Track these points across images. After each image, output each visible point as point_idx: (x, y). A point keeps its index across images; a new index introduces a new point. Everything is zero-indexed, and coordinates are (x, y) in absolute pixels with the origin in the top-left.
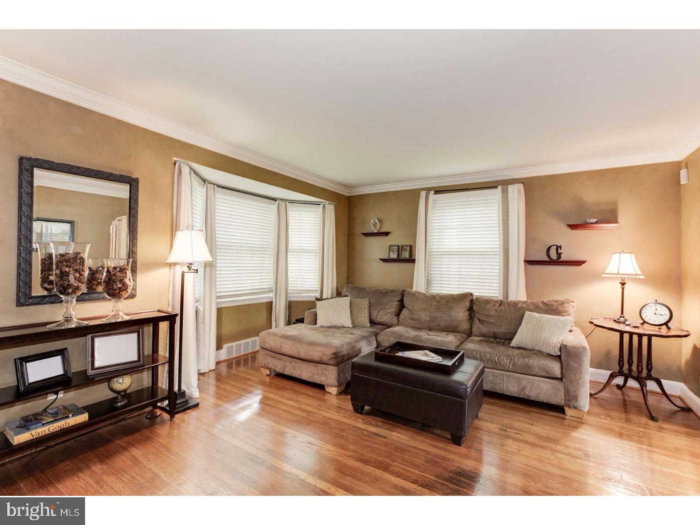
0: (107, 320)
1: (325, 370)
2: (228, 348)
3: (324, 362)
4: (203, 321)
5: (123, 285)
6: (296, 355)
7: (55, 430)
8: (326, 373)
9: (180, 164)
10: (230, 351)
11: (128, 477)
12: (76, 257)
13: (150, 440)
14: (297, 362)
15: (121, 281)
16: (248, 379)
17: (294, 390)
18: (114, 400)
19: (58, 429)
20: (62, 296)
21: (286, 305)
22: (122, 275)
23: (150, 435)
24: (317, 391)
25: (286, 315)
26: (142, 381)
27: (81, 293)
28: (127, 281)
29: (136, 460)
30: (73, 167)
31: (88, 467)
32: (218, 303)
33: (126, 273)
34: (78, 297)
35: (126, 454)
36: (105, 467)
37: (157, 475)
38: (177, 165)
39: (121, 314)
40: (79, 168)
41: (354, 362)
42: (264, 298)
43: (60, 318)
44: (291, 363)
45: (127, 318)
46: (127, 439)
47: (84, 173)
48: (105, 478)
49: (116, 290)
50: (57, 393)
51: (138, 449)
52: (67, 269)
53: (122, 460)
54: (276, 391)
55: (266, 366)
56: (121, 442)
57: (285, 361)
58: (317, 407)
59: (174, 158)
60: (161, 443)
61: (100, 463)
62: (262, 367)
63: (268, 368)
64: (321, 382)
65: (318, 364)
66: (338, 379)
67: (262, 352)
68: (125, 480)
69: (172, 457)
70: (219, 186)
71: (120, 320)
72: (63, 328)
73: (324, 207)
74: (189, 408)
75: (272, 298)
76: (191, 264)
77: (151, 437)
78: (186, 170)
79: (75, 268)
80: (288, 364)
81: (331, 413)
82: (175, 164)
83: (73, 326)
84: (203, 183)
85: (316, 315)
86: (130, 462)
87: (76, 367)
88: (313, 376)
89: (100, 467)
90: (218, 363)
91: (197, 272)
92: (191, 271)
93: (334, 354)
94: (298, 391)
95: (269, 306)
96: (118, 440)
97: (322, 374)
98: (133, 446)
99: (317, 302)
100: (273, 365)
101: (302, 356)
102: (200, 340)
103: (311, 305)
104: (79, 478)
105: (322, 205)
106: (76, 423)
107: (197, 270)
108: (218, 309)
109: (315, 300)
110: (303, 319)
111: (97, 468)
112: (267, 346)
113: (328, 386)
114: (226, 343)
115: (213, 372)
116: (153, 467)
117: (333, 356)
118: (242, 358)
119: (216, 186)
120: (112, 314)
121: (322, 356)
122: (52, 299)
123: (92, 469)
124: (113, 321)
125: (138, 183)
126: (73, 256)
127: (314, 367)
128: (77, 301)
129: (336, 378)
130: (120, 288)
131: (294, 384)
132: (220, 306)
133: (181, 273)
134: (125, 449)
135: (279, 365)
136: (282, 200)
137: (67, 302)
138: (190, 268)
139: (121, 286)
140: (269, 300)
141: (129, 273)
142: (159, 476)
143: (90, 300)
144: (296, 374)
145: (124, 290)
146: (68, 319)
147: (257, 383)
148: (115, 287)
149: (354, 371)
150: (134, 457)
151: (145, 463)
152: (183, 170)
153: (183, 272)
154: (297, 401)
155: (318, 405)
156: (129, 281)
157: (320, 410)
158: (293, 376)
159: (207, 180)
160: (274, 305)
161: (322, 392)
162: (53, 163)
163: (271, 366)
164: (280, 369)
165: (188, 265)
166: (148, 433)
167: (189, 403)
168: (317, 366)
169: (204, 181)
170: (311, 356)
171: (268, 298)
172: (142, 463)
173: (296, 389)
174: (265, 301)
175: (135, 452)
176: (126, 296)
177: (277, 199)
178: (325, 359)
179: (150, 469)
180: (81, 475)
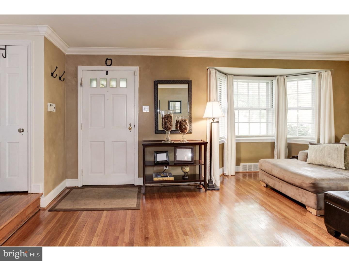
0: (180, 142)
1: (305, 194)
2: (243, 166)
3: (303, 187)
4: (227, 148)
5: (185, 127)
6: (282, 178)
7: (164, 180)
8: (306, 196)
9: (210, 69)
10: (244, 167)
11: (183, 207)
12: (169, 116)
13: (195, 197)
14: (283, 183)
15: (184, 126)
16: (251, 186)
17: (279, 200)
18: (183, 176)
19: (165, 180)
20: (166, 131)
21: (286, 146)
22: (185, 123)
23: (195, 195)
24: (299, 207)
25: (286, 152)
26: (195, 171)
27: (171, 130)
28: (186, 126)
29: (187, 202)
30: (169, 81)
31: (173, 198)
32: (236, 140)
33: (186, 123)
34: (170, 131)
35: (185, 198)
36: (177, 200)
37: (193, 211)
38: (209, 70)
39: (185, 140)
40: (171, 81)
41: (326, 194)
42: (269, 140)
43: (165, 139)
44: (279, 182)
45: (188, 142)
46: (187, 193)
47: (172, 82)
48: (176, 203)
49: (183, 129)
50: (166, 167)
51: (189, 198)
52: (166, 121)
53: (183, 200)
54: (266, 197)
55: (263, 181)
56: (184, 193)
57: (275, 180)
58: (294, 217)
59: (207, 67)
60: (198, 199)
61: (176, 198)
62: (261, 181)
63: (264, 182)
64: (302, 201)
65: (300, 189)
66: (317, 204)
67: (261, 172)
68: (182, 207)
69: (200, 207)
70: (235, 75)
71: (185, 142)
72: (166, 143)
73: (320, 75)
74: (214, 190)
75: (274, 140)
76: (214, 118)
77: (195, 196)
78: (213, 71)
79: (169, 120)
80: (277, 183)
81: (305, 225)
82: (208, 70)
83: (169, 142)
84: (225, 75)
85: (307, 154)
86: (185, 202)
87: (172, 159)
88: (295, 195)
89: (176, 199)
90: (237, 173)
91: (218, 123)
92: (214, 122)
93: (313, 184)
94: (282, 202)
95: (273, 144)
96: (184, 192)
97: (303, 196)
98: (188, 197)
99: (309, 145)
100: (268, 181)
101: (286, 179)
102: (226, 158)
103: (305, 147)
104: (169, 200)
105: (317, 74)
106: (170, 180)
107: (218, 122)
108: (236, 143)
109: (308, 143)
110: (298, 156)
111: (175, 199)
112: (263, 168)
113: (308, 207)
114: (242, 163)
115: (234, 177)
116: (192, 207)
117: (312, 185)
118: (253, 173)
119: (233, 76)
120: (182, 140)
121: (302, 183)
122: (163, 132)
123: (173, 199)
124: (182, 142)
125: (191, 82)
126: (168, 116)
127: (297, 190)
128: (170, 133)
129: (315, 203)
130: (184, 129)
131: (281, 197)
132: (238, 142)
133: (210, 123)
134: (185, 196)
135: (272, 183)
136: (281, 76)
137: (167, 133)
138: (213, 120)
139: (184, 128)
140: (273, 141)
141: (187, 122)
142: (193, 212)
143: (176, 133)
144: (283, 190)
145: (186, 130)
146: (168, 140)
147: (256, 189)
148: (182, 128)
149: (326, 200)
150: (187, 200)
151: (190, 205)
152: (212, 72)
153: (211, 122)
154: (279, 208)
155: (296, 216)
156: (187, 126)
157: (296, 219)
158: (281, 191)
159: (227, 74)
160: (276, 144)
161: (304, 209)
162: (163, 80)
163: (266, 181)
164: (272, 185)
165: (212, 119)
166: (195, 194)
167: (215, 187)
168: (299, 189)
169: (226, 74)
170: (293, 181)
171: (272, 139)
172: (189, 204)
173: (281, 200)
174: (270, 141)
175: (188, 199)
176: (187, 133)
177: (277, 76)
178: (304, 186)
179: (191, 208)
180: (170, 199)
